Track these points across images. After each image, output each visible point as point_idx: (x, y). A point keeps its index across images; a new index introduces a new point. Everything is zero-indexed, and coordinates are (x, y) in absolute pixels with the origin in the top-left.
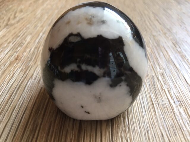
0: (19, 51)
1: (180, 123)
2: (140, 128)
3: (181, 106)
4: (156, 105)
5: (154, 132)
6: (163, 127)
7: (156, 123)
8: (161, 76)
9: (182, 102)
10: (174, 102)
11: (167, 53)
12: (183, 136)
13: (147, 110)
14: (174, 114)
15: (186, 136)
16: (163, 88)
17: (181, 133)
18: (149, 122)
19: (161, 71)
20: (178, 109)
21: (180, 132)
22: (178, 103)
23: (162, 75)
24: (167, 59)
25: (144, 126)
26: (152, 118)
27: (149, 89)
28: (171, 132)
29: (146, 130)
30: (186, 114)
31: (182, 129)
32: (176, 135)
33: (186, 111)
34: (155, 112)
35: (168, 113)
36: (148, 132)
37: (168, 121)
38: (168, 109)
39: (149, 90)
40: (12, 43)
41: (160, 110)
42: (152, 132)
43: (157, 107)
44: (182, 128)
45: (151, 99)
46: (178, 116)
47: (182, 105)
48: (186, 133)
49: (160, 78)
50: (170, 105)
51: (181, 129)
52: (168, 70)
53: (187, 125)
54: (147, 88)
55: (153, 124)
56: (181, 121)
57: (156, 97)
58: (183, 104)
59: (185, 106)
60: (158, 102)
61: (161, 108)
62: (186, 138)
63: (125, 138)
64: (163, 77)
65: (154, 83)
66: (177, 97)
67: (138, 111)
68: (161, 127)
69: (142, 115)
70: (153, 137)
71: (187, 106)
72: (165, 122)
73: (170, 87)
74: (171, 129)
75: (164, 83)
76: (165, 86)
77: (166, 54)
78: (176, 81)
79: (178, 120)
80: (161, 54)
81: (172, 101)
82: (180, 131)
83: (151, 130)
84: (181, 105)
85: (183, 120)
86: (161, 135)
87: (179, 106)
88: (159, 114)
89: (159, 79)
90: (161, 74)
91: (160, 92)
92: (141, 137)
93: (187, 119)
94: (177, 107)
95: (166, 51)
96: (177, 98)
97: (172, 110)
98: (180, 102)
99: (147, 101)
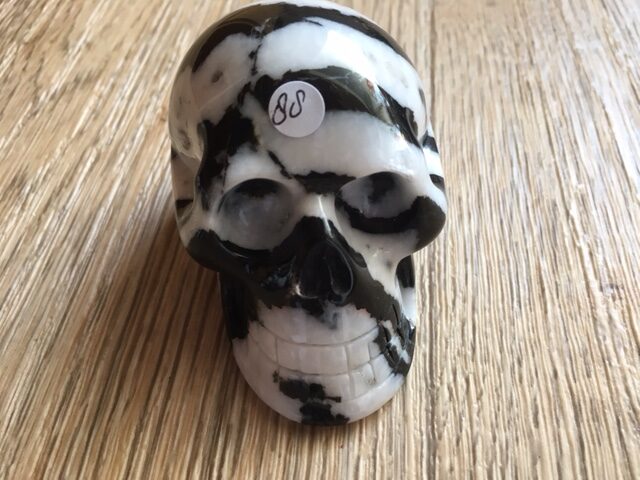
0: (163, 89)
1: (606, 346)
2: (501, 351)
3: (618, 302)
4: (551, 294)
5: (535, 365)
6: (561, 352)
7: (543, 342)
8: (579, 205)
9: (623, 288)
10: (601, 289)
11: (609, 124)
12: (606, 381)
13: (525, 306)
14: (595, 319)
15: (614, 382)
16: (578, 244)
17: (603, 372)
18: (527, 337)
19: (581, 186)
20: (608, 308)
21: (600, 369)
22: (609, 291)
23: (583, 201)
24: (605, 147)
25: (514, 347)
26: (535, 328)
27: (537, 244)
28: (577, 368)
29: (516, 356)
30: (625, 322)
31: (607, 362)
32: (589, 376)
33: (627, 315)
34: (546, 312)
35: (578, 317)
36: (520, 363)
37: (576, 338)
38: (579, 307)
39: (538, 248)
40: (137, 58)
41: (560, 307)
42: (532, 362)
43: (552, 299)
44: (609, 359)
45: (540, 272)
46: (602, 327)
47: (621, 299)
48: (615, 375)
49: (574, 212)
50: (589, 296)
51: (604, 362)
52: (601, 184)
53: (622, 353)
54: (534, 242)
55: (535, 343)
56: (609, 341)
57: (555, 270)
58: (623, 296)
59: (627, 302)
60: (556, 283)
61: (563, 301)
62: (613, 387)
63: (464, 373)
64: (582, 208)
65: (553, 227)
66: (612, 275)
67: (500, 305)
68: (555, 354)
69: (510, 317)
70: (532, 378)
71: (632, 301)
72: (567, 340)
73: (596, 242)
74: (580, 360)
75: (583, 228)
76: (584, 239)
77: (606, 128)
78: (616, 224)
79: (601, 338)
80: (590, 125)
81: (594, 285)
82: (602, 368)
83: (528, 359)
84: (617, 297)
85: (616, 339)
86: (552, 373)
87: (610, 300)
88: (555, 317)
89: (571, 212)
90: (577, 198)
91: (567, 254)
92: (502, 375)
93: (626, 337)
94: (606, 302)
95: (606, 115)
96: (609, 276)
97: (592, 308)
98: (617, 288)
99: (529, 281)
